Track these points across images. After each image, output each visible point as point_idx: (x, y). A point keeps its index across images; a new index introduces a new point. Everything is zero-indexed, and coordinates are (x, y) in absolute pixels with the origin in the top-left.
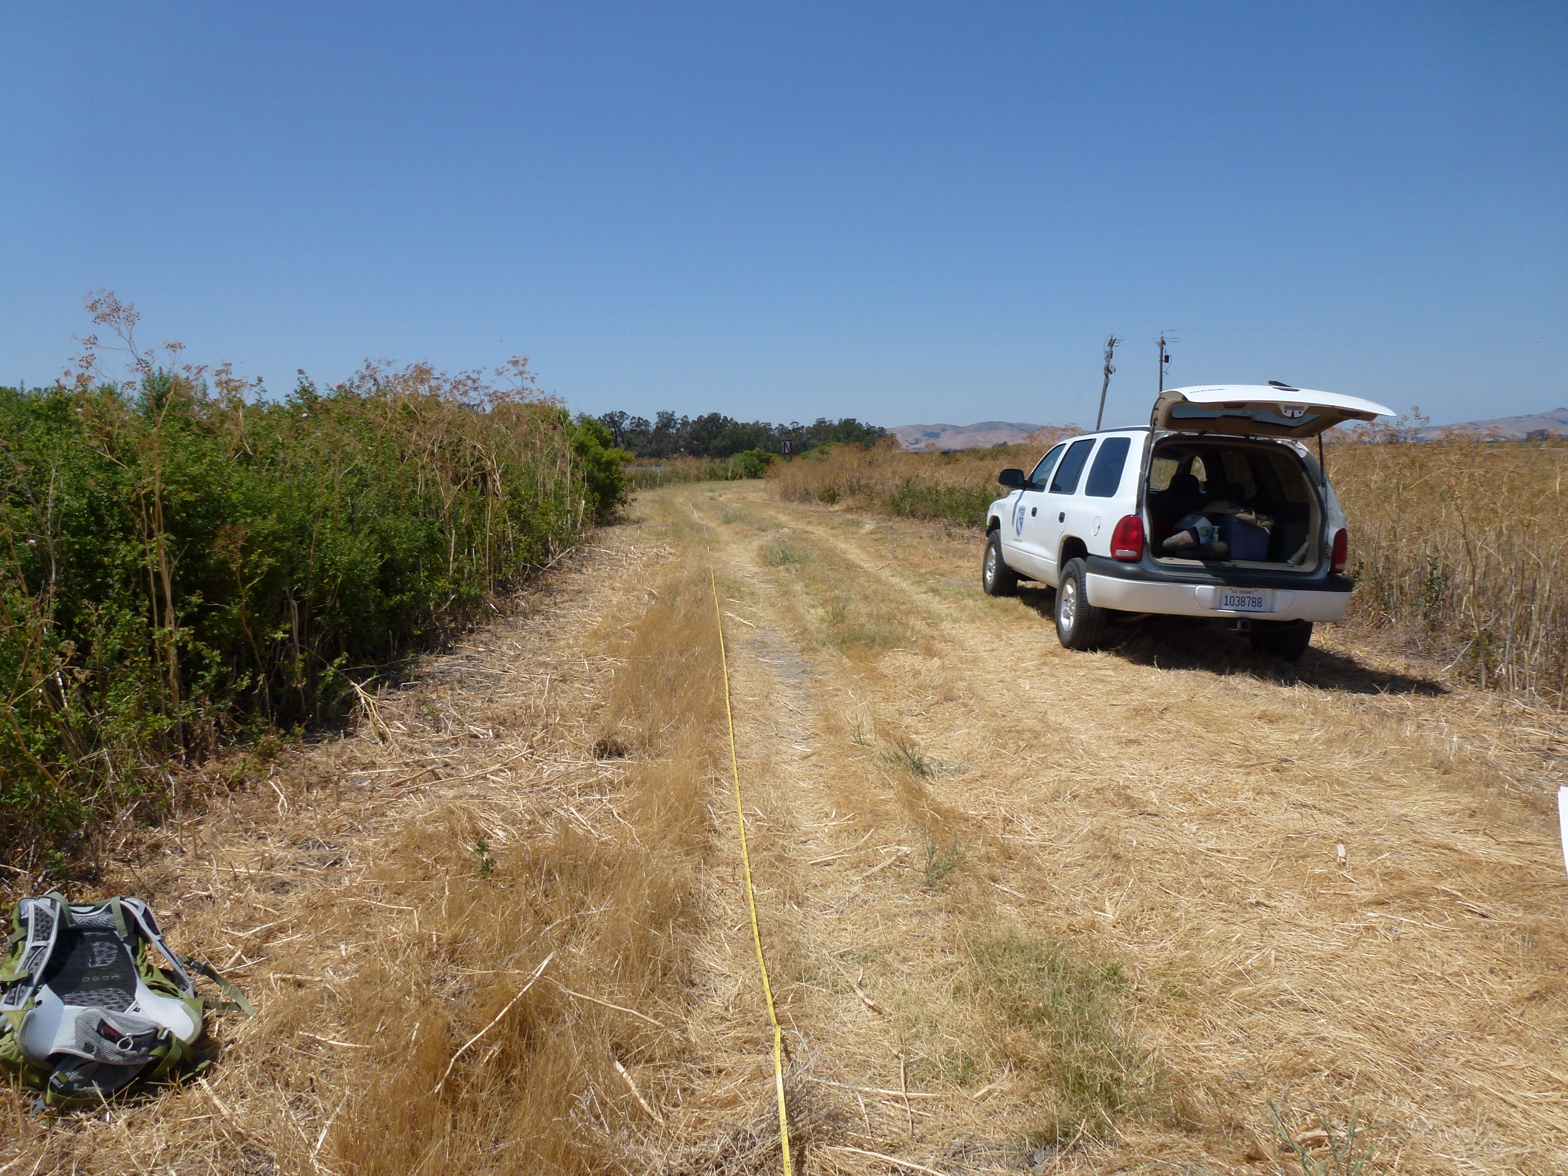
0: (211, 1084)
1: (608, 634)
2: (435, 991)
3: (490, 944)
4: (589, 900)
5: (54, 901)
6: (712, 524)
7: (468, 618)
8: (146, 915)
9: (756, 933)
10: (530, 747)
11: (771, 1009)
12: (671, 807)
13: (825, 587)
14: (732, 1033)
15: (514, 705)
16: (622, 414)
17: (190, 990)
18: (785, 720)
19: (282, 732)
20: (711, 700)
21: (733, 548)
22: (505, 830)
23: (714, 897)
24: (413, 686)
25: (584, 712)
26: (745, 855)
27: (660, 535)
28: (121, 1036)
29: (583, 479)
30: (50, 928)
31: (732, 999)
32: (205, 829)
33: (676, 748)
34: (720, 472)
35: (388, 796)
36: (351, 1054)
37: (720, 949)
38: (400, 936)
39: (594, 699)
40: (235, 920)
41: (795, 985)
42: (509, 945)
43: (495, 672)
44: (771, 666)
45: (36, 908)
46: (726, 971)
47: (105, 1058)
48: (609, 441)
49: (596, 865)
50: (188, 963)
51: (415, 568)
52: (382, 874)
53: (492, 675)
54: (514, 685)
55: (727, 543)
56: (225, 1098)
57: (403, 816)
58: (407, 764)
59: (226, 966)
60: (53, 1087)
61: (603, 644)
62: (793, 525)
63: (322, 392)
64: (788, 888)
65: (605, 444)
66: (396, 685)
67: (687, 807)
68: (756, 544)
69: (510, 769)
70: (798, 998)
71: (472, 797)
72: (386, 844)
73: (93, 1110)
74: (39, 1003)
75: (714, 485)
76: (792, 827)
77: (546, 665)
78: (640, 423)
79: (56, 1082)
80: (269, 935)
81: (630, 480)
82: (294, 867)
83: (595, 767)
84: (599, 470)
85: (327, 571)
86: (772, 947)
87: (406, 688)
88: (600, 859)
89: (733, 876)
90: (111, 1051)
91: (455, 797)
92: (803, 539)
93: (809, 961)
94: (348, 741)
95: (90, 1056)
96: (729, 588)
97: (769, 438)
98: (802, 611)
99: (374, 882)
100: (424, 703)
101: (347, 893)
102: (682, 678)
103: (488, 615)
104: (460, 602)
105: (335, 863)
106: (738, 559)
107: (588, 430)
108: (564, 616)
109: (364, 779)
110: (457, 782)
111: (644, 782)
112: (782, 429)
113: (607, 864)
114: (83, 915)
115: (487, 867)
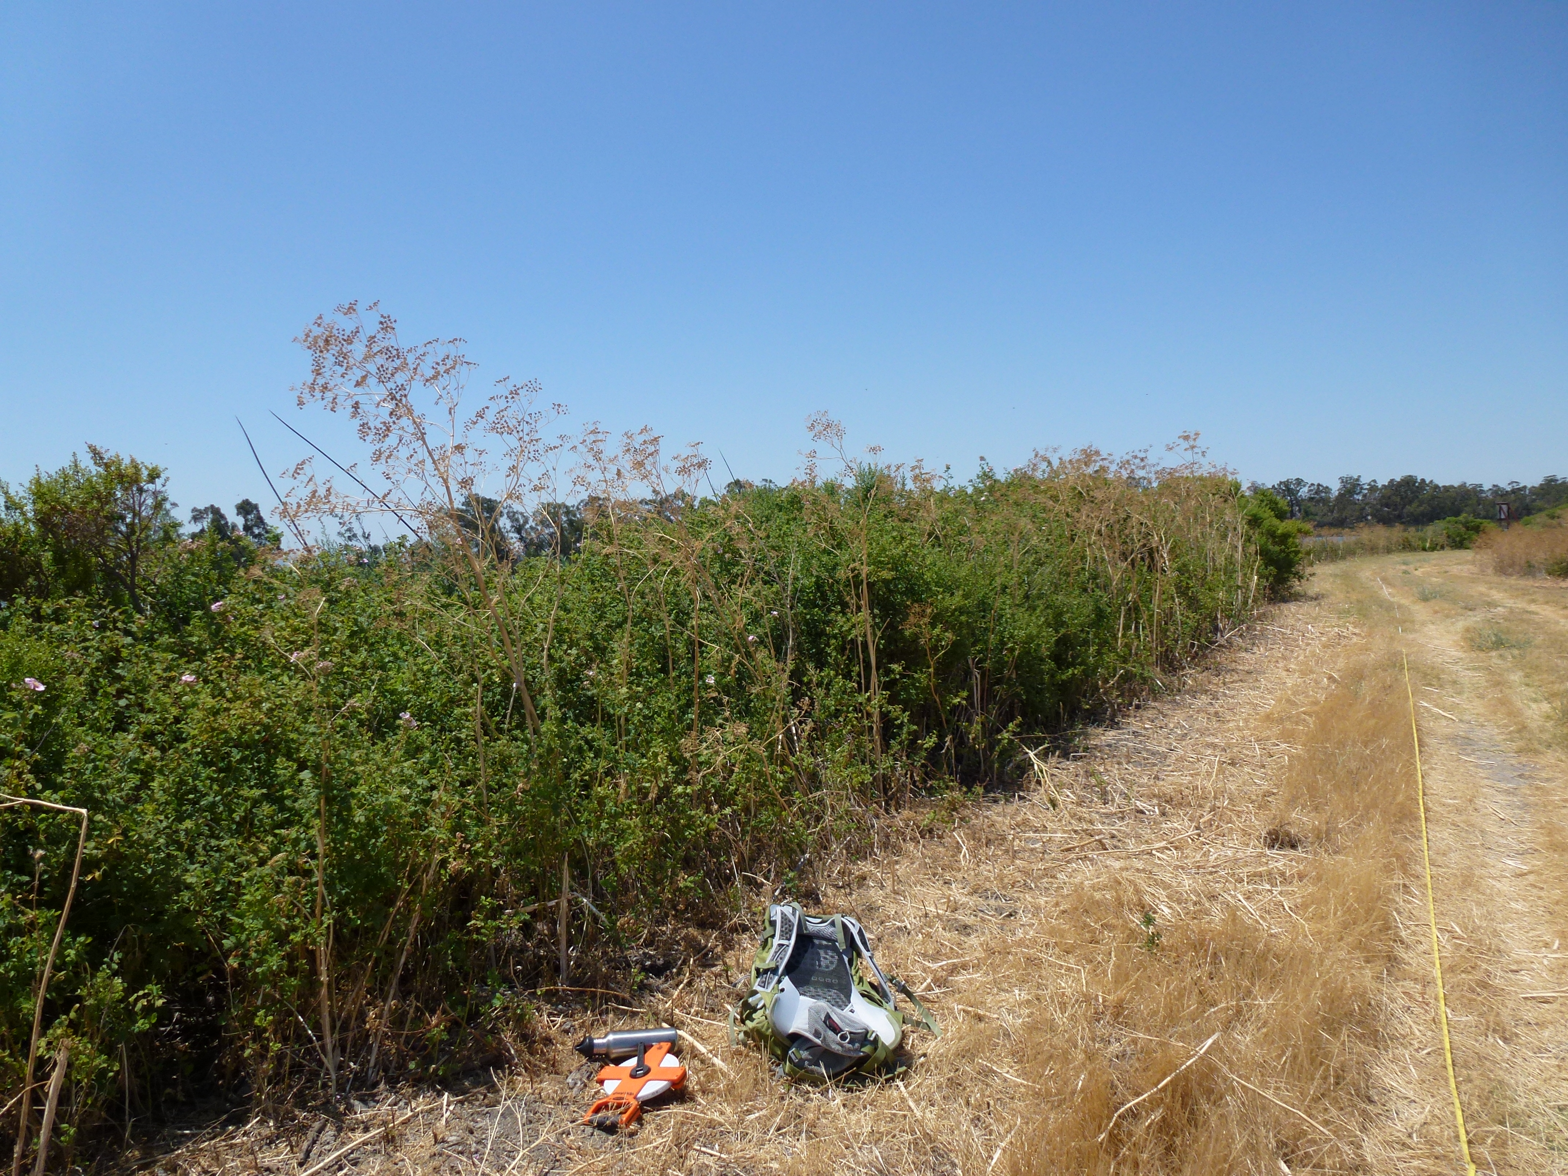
0: (906, 1087)
1: (1281, 719)
2: (1099, 1049)
3: (1155, 1013)
4: (1255, 990)
5: (794, 909)
6: (1404, 602)
7: (1134, 694)
8: (860, 933)
9: (1449, 1061)
10: (1197, 828)
11: (1465, 1147)
12: (1349, 908)
13: (1552, 678)
14: (1416, 1163)
15: (1181, 785)
16: (1299, 482)
17: (892, 1004)
18: (1494, 829)
19: (965, 789)
20: (1400, 798)
21: (1431, 629)
22: (1170, 908)
23: (1399, 1013)
24: (1081, 757)
25: (1254, 797)
26: (1437, 973)
27: (1343, 614)
28: (841, 1030)
29: (1256, 553)
30: (791, 931)
31: (1417, 1127)
32: (901, 869)
33: (1357, 847)
34: (1415, 542)
35: (1058, 860)
36: (1023, 1090)
37: (1404, 1070)
38: (1068, 992)
39: (1266, 786)
40: (926, 951)
41: (1497, 1128)
42: (1172, 1018)
43: (1161, 749)
44: (1477, 766)
45: (782, 913)
46: (1411, 1094)
47: (828, 1045)
48: (1285, 512)
49: (1263, 957)
50: (891, 981)
51: (1086, 643)
52: (1052, 932)
53: (1158, 752)
54: (1180, 764)
55: (1423, 624)
56: (917, 1102)
57: (1072, 880)
58: (1076, 832)
59: (918, 990)
60: (791, 1060)
61: (1276, 730)
62: (1510, 603)
63: (1001, 476)
64: (1491, 1019)
65: (1281, 516)
66: (1065, 755)
67: (1369, 911)
68: (1461, 625)
69: (1176, 848)
70: (1501, 1143)
71: (1138, 870)
72: (1057, 904)
73: (817, 1086)
74: (782, 990)
75: (1409, 556)
76: (1499, 951)
77: (1214, 746)
78: (1320, 490)
79: (793, 1057)
80: (954, 970)
81: (1308, 553)
82: (975, 912)
83: (1265, 856)
84: (1274, 543)
85: (1006, 644)
86: (1469, 1080)
87: (1075, 759)
88: (1269, 951)
89: (1423, 994)
90: (834, 1041)
91: (1122, 869)
92: (1522, 621)
93: (1515, 1105)
94: (1021, 803)
95: (818, 1041)
96: (1426, 675)
97: (1479, 501)
98: (1519, 704)
99: (1044, 938)
100: (1092, 775)
101: (1020, 943)
102: (1366, 772)
103: (1155, 694)
104: (1128, 677)
105: (1011, 915)
106: (1436, 642)
107: (1262, 501)
108: (1233, 697)
109: (1035, 841)
110: (1124, 854)
111: (1319, 878)
112: (1497, 491)
113: (1276, 956)
114: (814, 925)
115: (1152, 941)
